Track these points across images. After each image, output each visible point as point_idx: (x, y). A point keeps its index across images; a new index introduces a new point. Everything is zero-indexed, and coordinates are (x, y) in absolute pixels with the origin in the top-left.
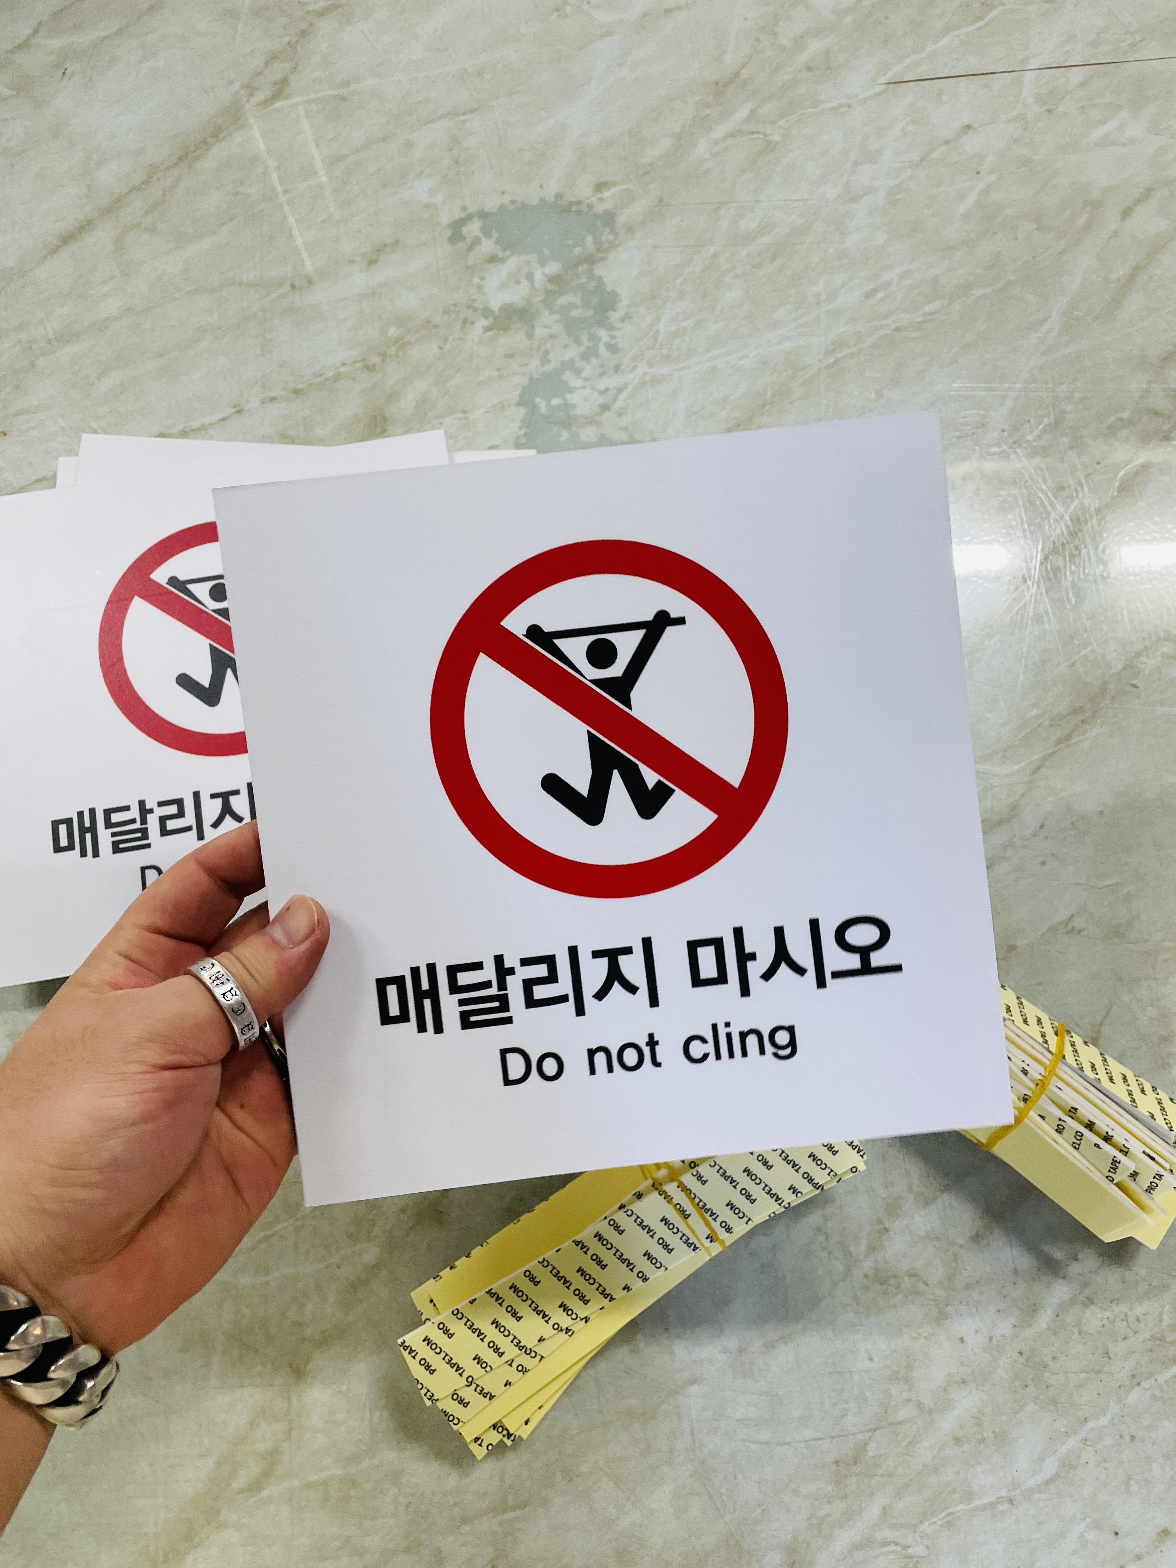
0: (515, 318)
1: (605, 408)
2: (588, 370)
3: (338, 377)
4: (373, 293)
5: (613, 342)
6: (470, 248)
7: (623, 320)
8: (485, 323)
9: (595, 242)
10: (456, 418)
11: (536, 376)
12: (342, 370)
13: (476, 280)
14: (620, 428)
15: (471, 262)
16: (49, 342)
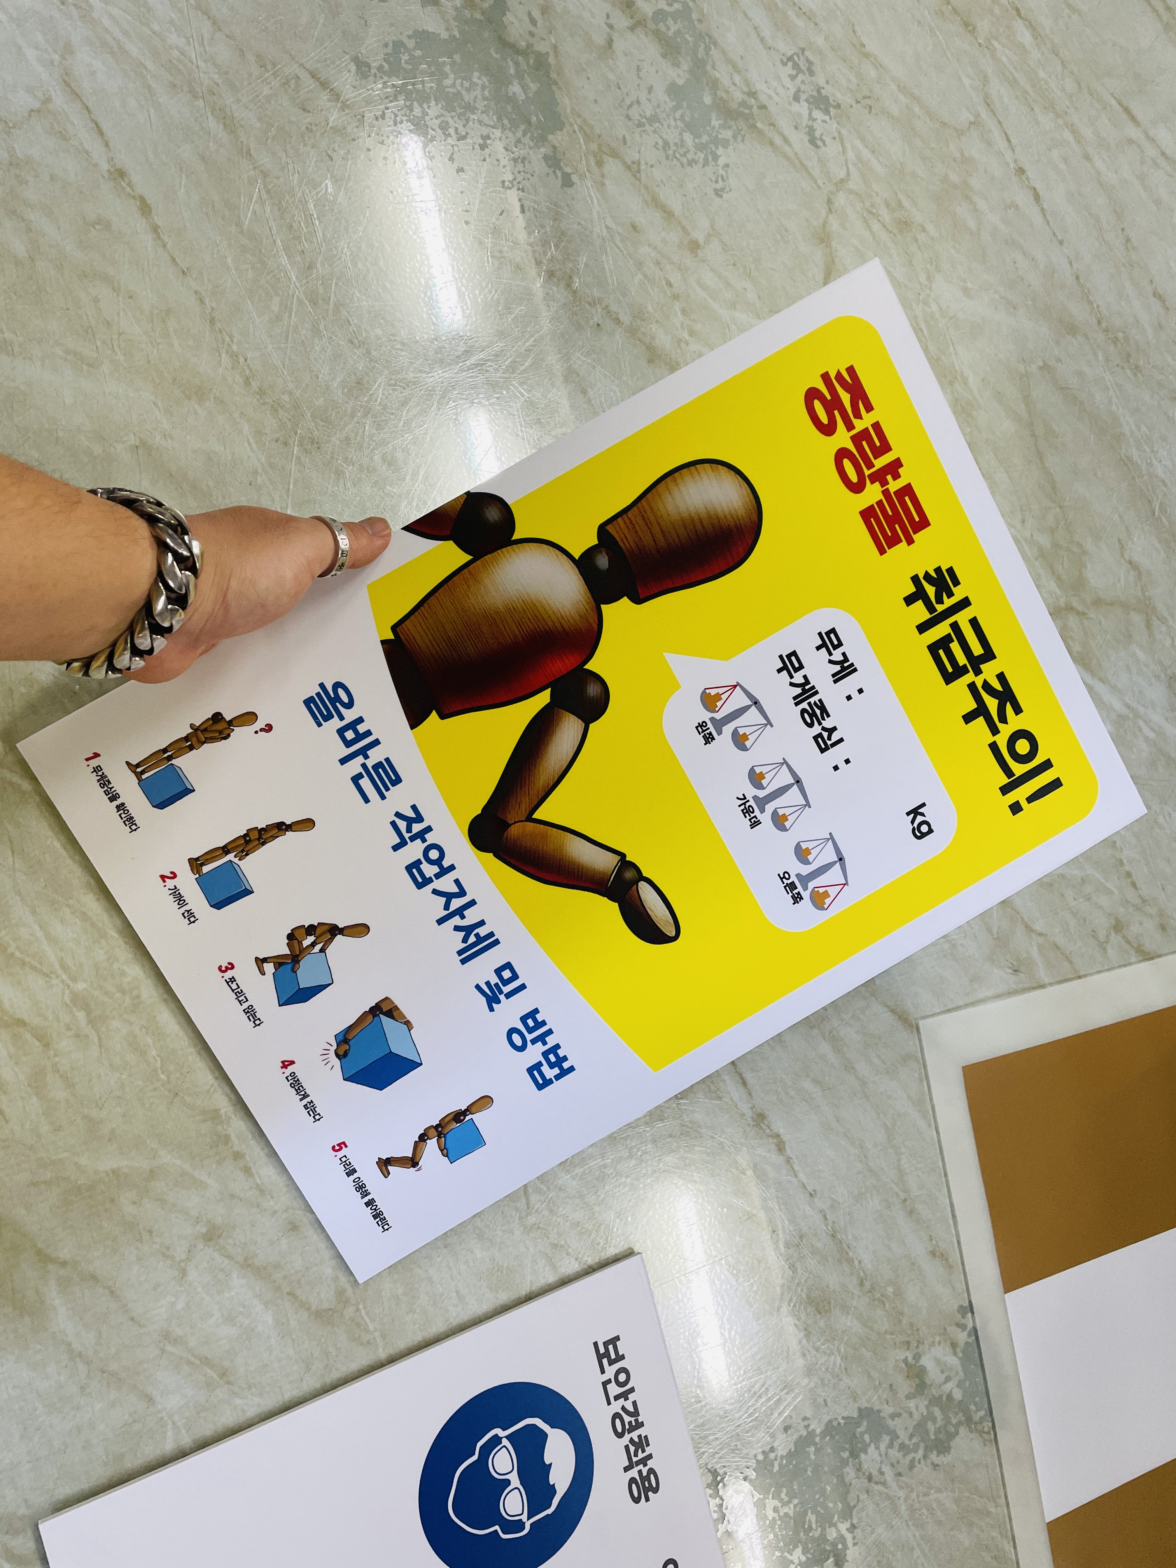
0: (917, 1381)
1: (870, 1479)
2: (894, 1453)
3: (850, 1261)
4: (913, 1264)
5: (916, 1463)
6: (958, 1325)
7: (932, 1463)
8: (910, 1359)
9: (981, 1418)
10: (840, 1365)
11: (882, 1415)
12: (856, 1262)
13: (938, 1339)
14: (858, 1496)
15: (949, 1329)
16: (830, 1032)
